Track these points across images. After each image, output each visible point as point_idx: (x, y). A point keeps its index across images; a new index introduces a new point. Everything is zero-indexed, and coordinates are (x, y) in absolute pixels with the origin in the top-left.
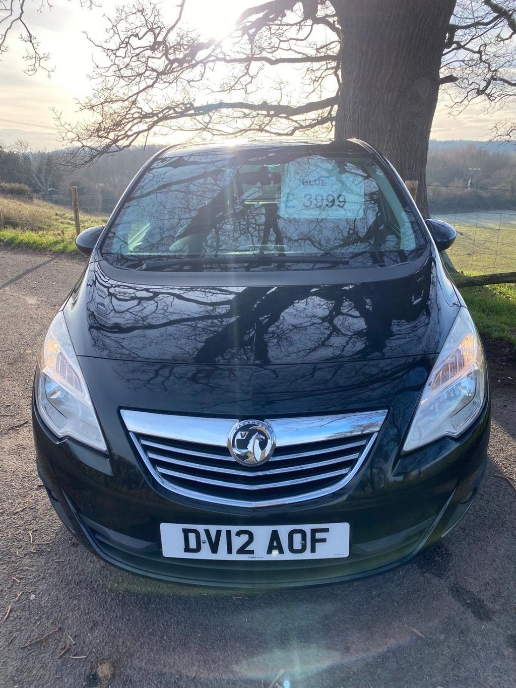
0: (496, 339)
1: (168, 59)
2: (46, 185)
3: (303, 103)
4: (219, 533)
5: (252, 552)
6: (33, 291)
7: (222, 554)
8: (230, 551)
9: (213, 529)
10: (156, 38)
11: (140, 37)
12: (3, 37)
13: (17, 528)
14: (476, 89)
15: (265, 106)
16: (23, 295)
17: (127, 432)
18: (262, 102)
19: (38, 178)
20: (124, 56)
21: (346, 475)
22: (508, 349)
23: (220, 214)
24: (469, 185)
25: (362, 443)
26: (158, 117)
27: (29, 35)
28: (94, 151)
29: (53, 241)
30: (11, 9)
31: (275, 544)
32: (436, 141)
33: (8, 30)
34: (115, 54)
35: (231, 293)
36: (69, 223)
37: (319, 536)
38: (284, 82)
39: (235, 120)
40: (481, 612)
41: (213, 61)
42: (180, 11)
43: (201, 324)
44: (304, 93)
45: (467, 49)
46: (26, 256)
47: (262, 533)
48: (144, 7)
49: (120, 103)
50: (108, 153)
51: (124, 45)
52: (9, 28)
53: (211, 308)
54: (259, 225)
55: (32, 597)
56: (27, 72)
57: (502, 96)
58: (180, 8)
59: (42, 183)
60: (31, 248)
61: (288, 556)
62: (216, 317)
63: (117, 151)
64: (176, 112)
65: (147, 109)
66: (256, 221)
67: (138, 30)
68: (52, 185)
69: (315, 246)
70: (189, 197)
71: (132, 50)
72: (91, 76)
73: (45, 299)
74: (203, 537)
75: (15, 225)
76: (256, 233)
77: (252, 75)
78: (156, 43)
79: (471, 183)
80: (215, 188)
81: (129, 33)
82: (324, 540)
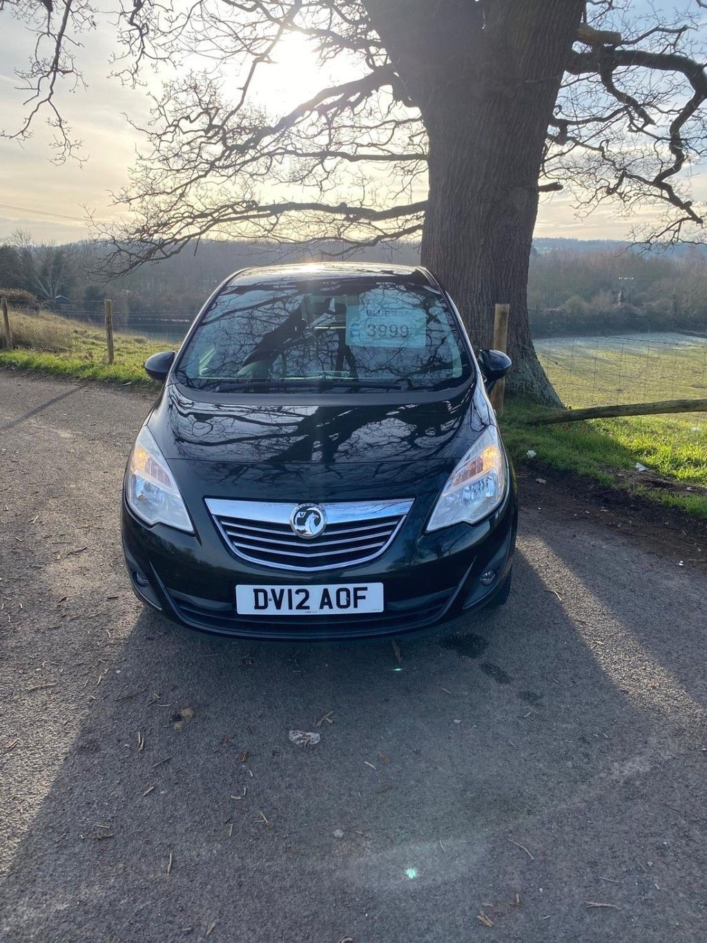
0: (583, 476)
1: (225, 144)
2: (53, 292)
3: (390, 205)
4: (282, 591)
5: (308, 608)
6: (65, 423)
7: (285, 611)
8: (290, 607)
9: (278, 588)
10: (211, 120)
11: (192, 119)
12: (28, 121)
13: (95, 628)
14: (605, 187)
15: (342, 208)
16: (53, 428)
17: (210, 515)
18: (339, 204)
19: (42, 280)
20: (171, 141)
21: (381, 547)
22: (593, 485)
23: (288, 340)
24: (619, 299)
25: (395, 523)
26: (212, 216)
27: (58, 119)
28: (133, 257)
29: (79, 366)
30: (38, 89)
31: (326, 601)
32: (576, 240)
33: (33, 113)
34: (160, 138)
35: (299, 416)
36: (93, 343)
37: (360, 593)
38: (368, 178)
39: (307, 224)
40: (502, 678)
41: (280, 154)
42: (242, 94)
43: (265, 443)
44: (391, 192)
45: (586, 146)
46: (47, 384)
47: (316, 591)
48: (198, 82)
49: (164, 197)
50: (152, 260)
51: (172, 129)
52: (35, 111)
53: (277, 428)
54: (332, 352)
55: (118, 672)
56: (53, 161)
57: (639, 196)
58: (242, 91)
59: (48, 289)
60: (52, 374)
61: (336, 611)
62: (282, 436)
63: (163, 258)
64: (235, 212)
65: (199, 207)
66: (328, 347)
67: (189, 111)
68: (61, 291)
69: (392, 373)
70: (252, 322)
71: (181, 133)
72: (134, 169)
73: (80, 433)
74: (270, 595)
75: (27, 345)
76: (329, 360)
77: (328, 171)
78: (211, 127)
79: (622, 296)
80: (283, 313)
81: (179, 115)
82: (364, 597)
